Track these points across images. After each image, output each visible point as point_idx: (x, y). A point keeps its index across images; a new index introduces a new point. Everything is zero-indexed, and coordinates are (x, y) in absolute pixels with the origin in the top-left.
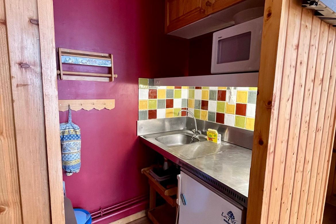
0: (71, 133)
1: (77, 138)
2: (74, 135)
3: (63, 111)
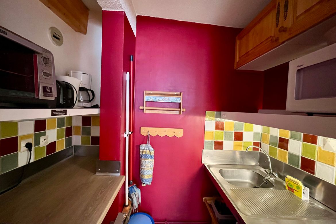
0: (147, 153)
1: (151, 157)
2: (149, 155)
3: (145, 135)
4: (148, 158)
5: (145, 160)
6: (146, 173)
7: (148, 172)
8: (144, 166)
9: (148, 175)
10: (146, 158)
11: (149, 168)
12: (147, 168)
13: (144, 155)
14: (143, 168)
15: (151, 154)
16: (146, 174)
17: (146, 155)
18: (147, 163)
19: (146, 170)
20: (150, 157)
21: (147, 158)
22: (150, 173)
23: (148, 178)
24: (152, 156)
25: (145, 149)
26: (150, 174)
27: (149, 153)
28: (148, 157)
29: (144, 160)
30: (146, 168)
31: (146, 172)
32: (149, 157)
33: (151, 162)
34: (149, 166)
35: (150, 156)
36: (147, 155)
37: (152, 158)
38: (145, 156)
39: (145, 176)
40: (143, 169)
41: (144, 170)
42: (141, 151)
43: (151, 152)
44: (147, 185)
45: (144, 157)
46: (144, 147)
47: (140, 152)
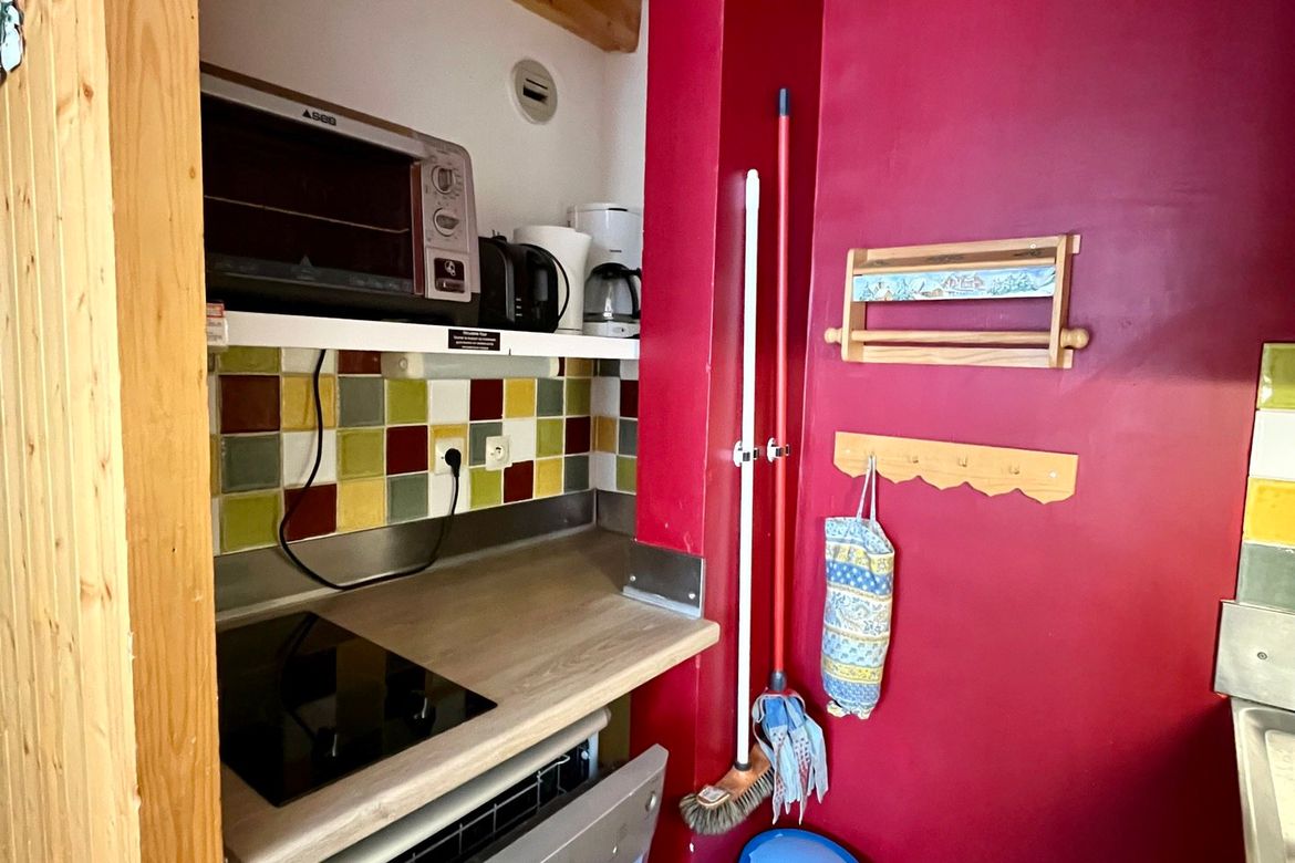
1: (872, 584)
2: (862, 572)
3: (854, 474)
4: (859, 586)
5: (843, 593)
6: (845, 655)
7: (853, 650)
8: (838, 621)
9: (852, 664)
10: (847, 582)
11: (860, 633)
12: (847, 631)
13: (841, 566)
14: (833, 626)
15: (875, 569)
16: (844, 660)
17: (850, 568)
18: (850, 608)
19: (842, 638)
20: (867, 581)
21: (852, 583)
22: (861, 659)
23: (850, 680)
24: (878, 580)
25: (849, 537)
26: (860, 663)
27: (865, 561)
28: (855, 577)
29: (837, 591)
30: (842, 629)
31: (845, 649)
32: (860, 579)
33: (870, 608)
34: (861, 622)
35: (868, 575)
36: (855, 571)
37: (877, 586)
38: (844, 573)
39: (837, 665)
40: (831, 630)
41: (834, 637)
42: (830, 545)
43: (875, 557)
44: (851, 718)
45: (839, 574)
46: (846, 528)
47: (827, 551)
